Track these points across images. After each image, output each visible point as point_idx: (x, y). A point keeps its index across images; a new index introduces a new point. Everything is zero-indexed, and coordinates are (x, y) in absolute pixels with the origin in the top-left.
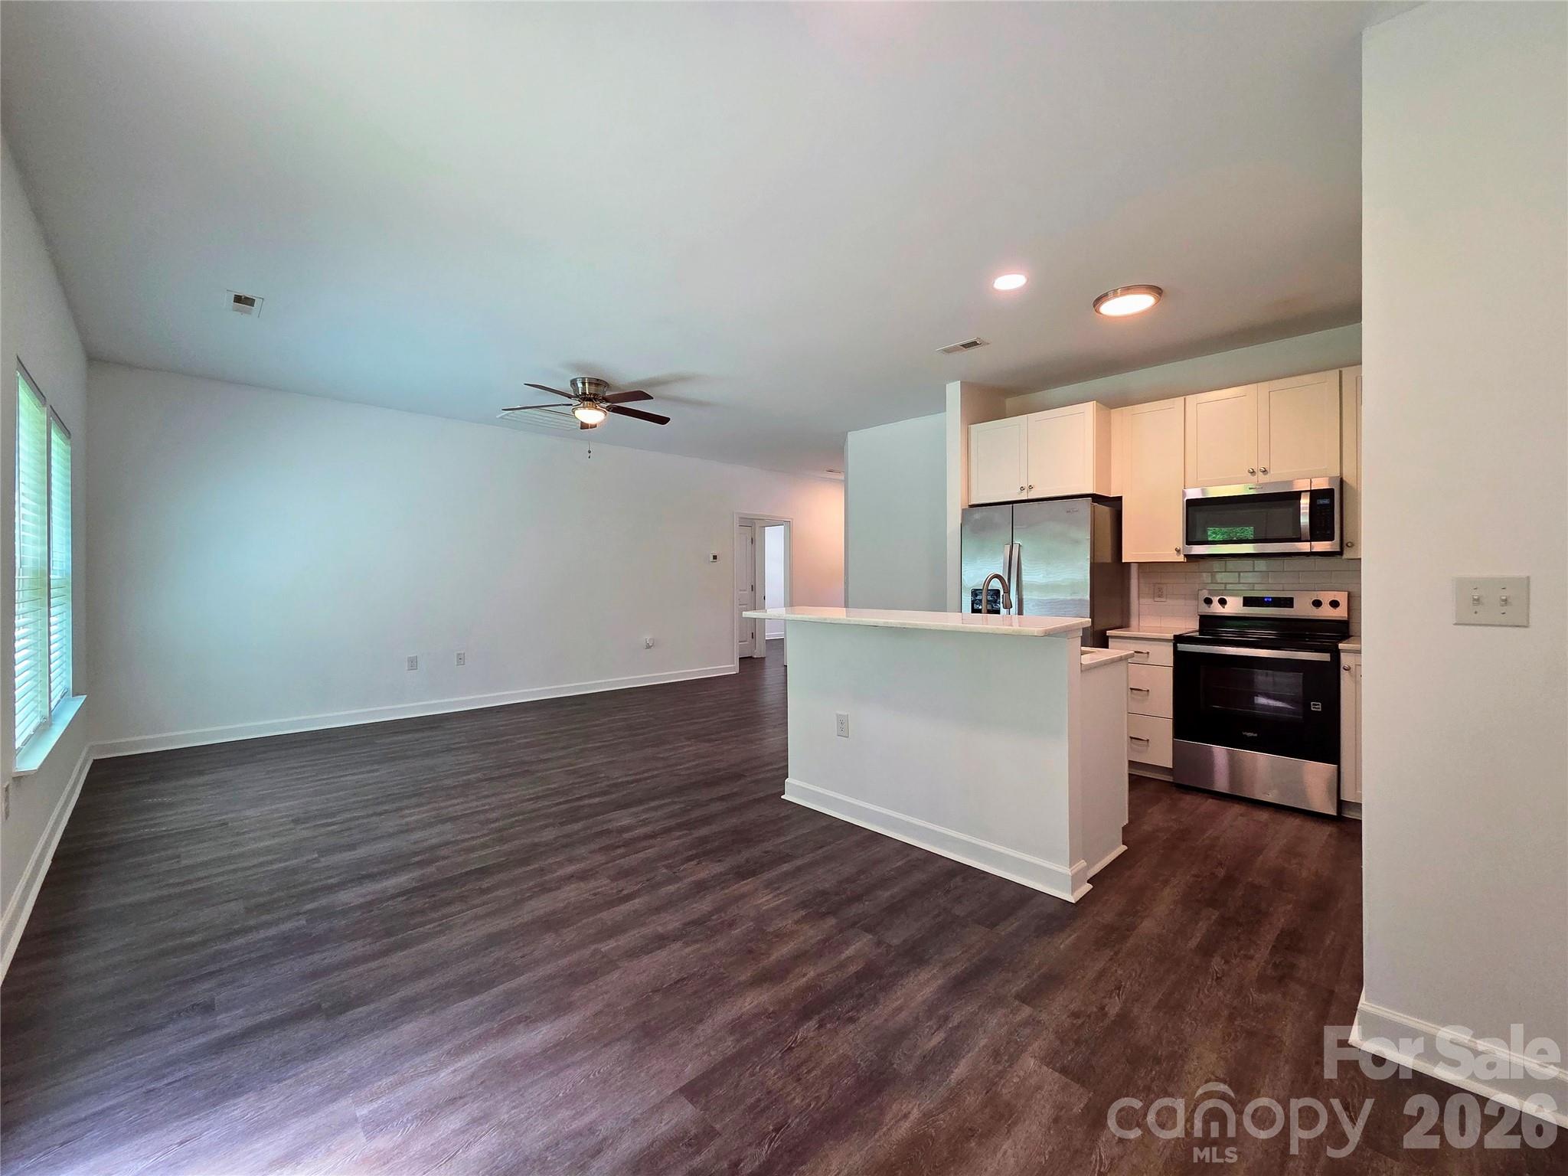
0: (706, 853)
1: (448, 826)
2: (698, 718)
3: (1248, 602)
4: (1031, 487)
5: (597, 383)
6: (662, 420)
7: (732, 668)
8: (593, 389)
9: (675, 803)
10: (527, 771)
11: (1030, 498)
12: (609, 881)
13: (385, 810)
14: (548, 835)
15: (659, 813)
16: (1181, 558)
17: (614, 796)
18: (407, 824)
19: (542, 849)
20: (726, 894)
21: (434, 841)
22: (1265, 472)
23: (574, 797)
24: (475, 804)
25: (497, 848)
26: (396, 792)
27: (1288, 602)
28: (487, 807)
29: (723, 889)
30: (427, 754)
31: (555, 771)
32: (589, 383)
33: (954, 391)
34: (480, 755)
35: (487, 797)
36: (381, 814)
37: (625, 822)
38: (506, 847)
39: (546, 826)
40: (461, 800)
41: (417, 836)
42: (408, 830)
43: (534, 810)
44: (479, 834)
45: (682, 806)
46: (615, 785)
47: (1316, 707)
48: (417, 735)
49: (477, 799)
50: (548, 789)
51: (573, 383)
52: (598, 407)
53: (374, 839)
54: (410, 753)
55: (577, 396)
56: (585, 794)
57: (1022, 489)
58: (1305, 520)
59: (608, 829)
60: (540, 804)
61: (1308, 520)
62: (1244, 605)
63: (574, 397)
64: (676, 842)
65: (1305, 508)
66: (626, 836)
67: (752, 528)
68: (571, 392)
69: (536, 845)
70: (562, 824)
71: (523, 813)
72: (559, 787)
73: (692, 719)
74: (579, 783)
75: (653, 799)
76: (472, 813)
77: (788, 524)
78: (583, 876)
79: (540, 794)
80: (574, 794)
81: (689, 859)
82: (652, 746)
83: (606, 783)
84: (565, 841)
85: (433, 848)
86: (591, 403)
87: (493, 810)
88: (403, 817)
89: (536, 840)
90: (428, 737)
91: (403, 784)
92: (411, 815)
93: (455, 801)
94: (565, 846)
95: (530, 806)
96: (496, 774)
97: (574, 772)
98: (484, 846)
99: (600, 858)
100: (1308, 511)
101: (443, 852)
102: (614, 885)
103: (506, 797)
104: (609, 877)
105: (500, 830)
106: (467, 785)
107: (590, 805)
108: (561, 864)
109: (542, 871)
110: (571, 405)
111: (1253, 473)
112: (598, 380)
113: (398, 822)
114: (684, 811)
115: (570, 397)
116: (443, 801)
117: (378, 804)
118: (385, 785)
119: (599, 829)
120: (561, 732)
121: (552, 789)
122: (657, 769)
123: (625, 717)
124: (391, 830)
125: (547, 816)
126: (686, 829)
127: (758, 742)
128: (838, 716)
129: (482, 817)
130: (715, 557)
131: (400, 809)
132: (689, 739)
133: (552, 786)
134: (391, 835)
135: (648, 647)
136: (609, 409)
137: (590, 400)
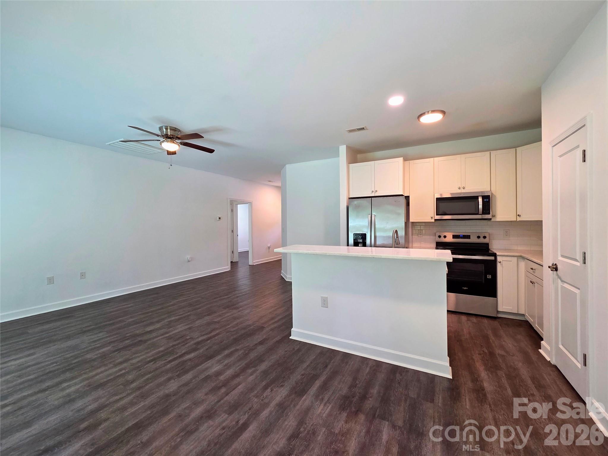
0: (273, 382)
1: (100, 392)
2: (223, 296)
3: (454, 237)
4: (376, 191)
5: (174, 129)
6: (211, 151)
7: (227, 268)
8: (173, 133)
9: (237, 350)
10: (141, 341)
11: (376, 195)
12: (227, 415)
13: (48, 386)
14: (173, 386)
15: (232, 359)
16: (433, 221)
17: (201, 351)
18: (69, 395)
19: (173, 398)
20: (298, 410)
21: (90, 408)
22: (464, 188)
23: (178, 355)
24: (115, 370)
25: (142, 404)
26: (51, 370)
27: (468, 237)
28: (123, 371)
29: (295, 406)
30: (68, 338)
31: (158, 338)
32: (170, 129)
33: (343, 149)
34: (105, 333)
35: (121, 363)
36: (44, 390)
37: (216, 368)
38: (148, 401)
39: (169, 379)
40: (103, 369)
41: (79, 404)
42: (70, 400)
43: (156, 369)
44: (124, 395)
45: (242, 351)
46: (198, 343)
47: (489, 277)
48: (58, 323)
49: (115, 366)
50: (159, 352)
51: (161, 129)
52: (175, 142)
53: (46, 413)
54: (55, 338)
55: (163, 136)
56: (183, 352)
57: (373, 192)
58: (481, 206)
59: (208, 375)
60: (159, 363)
61: (482, 207)
62: (453, 238)
63: (160, 136)
64: (251, 378)
65: (481, 202)
66: (222, 378)
67: (233, 205)
68: (159, 133)
69: (167, 396)
70: (179, 376)
71: (150, 373)
72: (165, 350)
73: (221, 297)
74: (177, 344)
75: (224, 349)
76: (115, 378)
77: (250, 203)
78: (209, 415)
79: (156, 356)
80: (177, 353)
81: (265, 388)
82: (208, 315)
83: (192, 342)
84: (185, 389)
85: (93, 412)
86: (171, 140)
87: (128, 373)
88: (63, 389)
89: (167, 392)
90: (67, 324)
91: (56, 362)
92: (69, 387)
93: (99, 370)
94: (188, 392)
95: (152, 366)
96: (121, 345)
97: (169, 338)
98: (132, 404)
99: (213, 398)
100: (482, 203)
101: (103, 415)
102: (231, 417)
103: (134, 361)
104: (225, 412)
105: (139, 388)
106: (104, 356)
107: (190, 360)
108: (190, 409)
109: (180, 417)
110: (160, 140)
111: (459, 188)
112: (176, 128)
113: (61, 394)
114: (246, 355)
115: (158, 136)
116: (90, 371)
117: (41, 381)
118: (43, 365)
119: (202, 376)
120: (152, 312)
121: (162, 351)
122: (217, 329)
123: (184, 299)
124: (56, 403)
125: (167, 371)
126: (253, 367)
127: (260, 307)
128: (322, 297)
129: (121, 380)
130: (220, 218)
131: (61, 383)
132: (225, 308)
133: (161, 349)
134: (58, 408)
135: (189, 261)
136: (181, 143)
137: (170, 138)
